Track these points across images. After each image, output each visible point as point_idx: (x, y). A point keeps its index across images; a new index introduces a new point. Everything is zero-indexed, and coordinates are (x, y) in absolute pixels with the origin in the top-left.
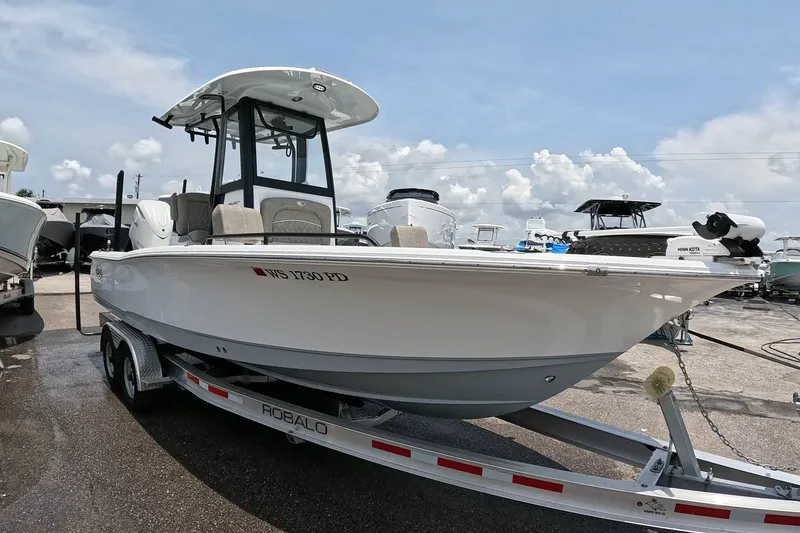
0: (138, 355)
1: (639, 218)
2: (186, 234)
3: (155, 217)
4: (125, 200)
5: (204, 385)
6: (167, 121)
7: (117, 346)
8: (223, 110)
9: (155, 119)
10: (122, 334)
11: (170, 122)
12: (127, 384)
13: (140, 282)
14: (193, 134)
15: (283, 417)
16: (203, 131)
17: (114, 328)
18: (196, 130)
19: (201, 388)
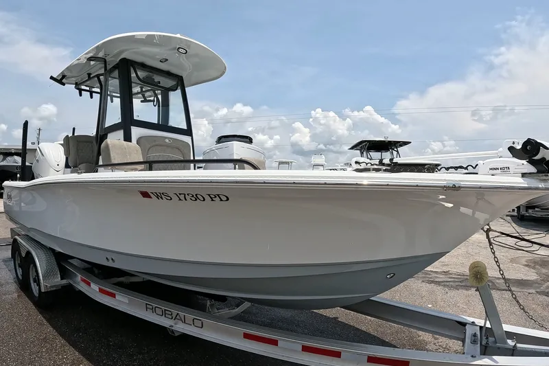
0: (41, 263)
1: (395, 153)
2: (76, 167)
3: (53, 155)
4: (29, 146)
5: (95, 287)
6: (61, 80)
7: (24, 255)
8: (106, 69)
9: (52, 78)
10: (27, 246)
11: (64, 81)
12: (32, 284)
13: (40, 204)
14: (81, 91)
15: (164, 313)
16: (88, 88)
17: (21, 241)
18: (83, 87)
19: (93, 290)
